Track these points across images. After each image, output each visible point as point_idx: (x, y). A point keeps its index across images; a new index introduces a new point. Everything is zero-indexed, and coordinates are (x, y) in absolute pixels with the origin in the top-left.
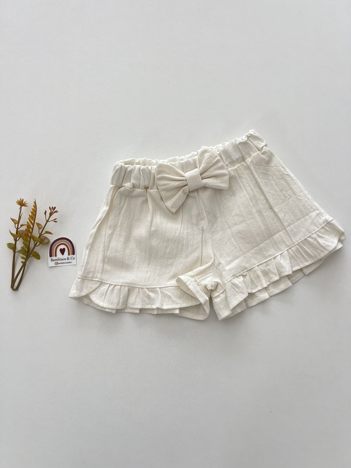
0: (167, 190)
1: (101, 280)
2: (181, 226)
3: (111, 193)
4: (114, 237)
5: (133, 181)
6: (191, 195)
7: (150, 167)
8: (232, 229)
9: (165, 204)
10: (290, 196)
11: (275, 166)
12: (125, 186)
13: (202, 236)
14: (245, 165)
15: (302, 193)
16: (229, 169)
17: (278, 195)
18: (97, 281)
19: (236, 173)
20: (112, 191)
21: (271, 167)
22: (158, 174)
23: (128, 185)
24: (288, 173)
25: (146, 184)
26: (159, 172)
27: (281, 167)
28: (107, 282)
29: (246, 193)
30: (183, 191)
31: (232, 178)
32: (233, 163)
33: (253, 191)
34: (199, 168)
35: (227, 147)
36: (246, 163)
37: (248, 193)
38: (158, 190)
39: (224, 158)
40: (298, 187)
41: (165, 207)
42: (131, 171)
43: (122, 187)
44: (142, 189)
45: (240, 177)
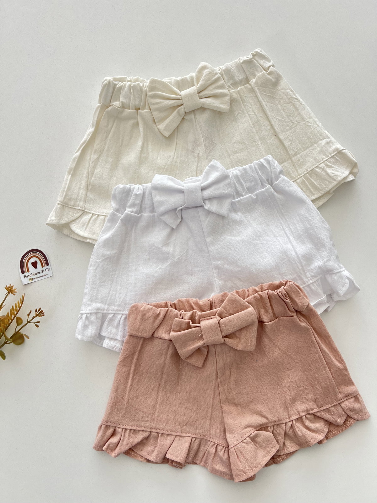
0: (160, 110)
1: (83, 209)
2: (175, 153)
3: (97, 113)
4: (99, 163)
5: (122, 99)
6: (187, 117)
7: (141, 85)
8: (231, 157)
9: (158, 127)
10: (298, 122)
11: (283, 89)
12: (113, 105)
13: (198, 164)
14: (249, 87)
15: (311, 119)
16: (231, 91)
17: (284, 121)
18: (79, 209)
19: (239, 96)
20: (98, 111)
21: (278, 90)
22: (150, 91)
23: (117, 104)
24: (297, 97)
25: (137, 103)
26: (152, 88)
27: (289, 90)
28: (90, 212)
29: (249, 118)
30: (178, 112)
31: (233, 101)
32: (235, 84)
33: (256, 116)
34: (196, 86)
35: (230, 66)
36: (250, 85)
37: (251, 119)
38: (150, 110)
39: (226, 78)
40: (307, 113)
41: (157, 131)
42: (121, 88)
43: (111, 106)
44: (133, 110)
45: (243, 101)
